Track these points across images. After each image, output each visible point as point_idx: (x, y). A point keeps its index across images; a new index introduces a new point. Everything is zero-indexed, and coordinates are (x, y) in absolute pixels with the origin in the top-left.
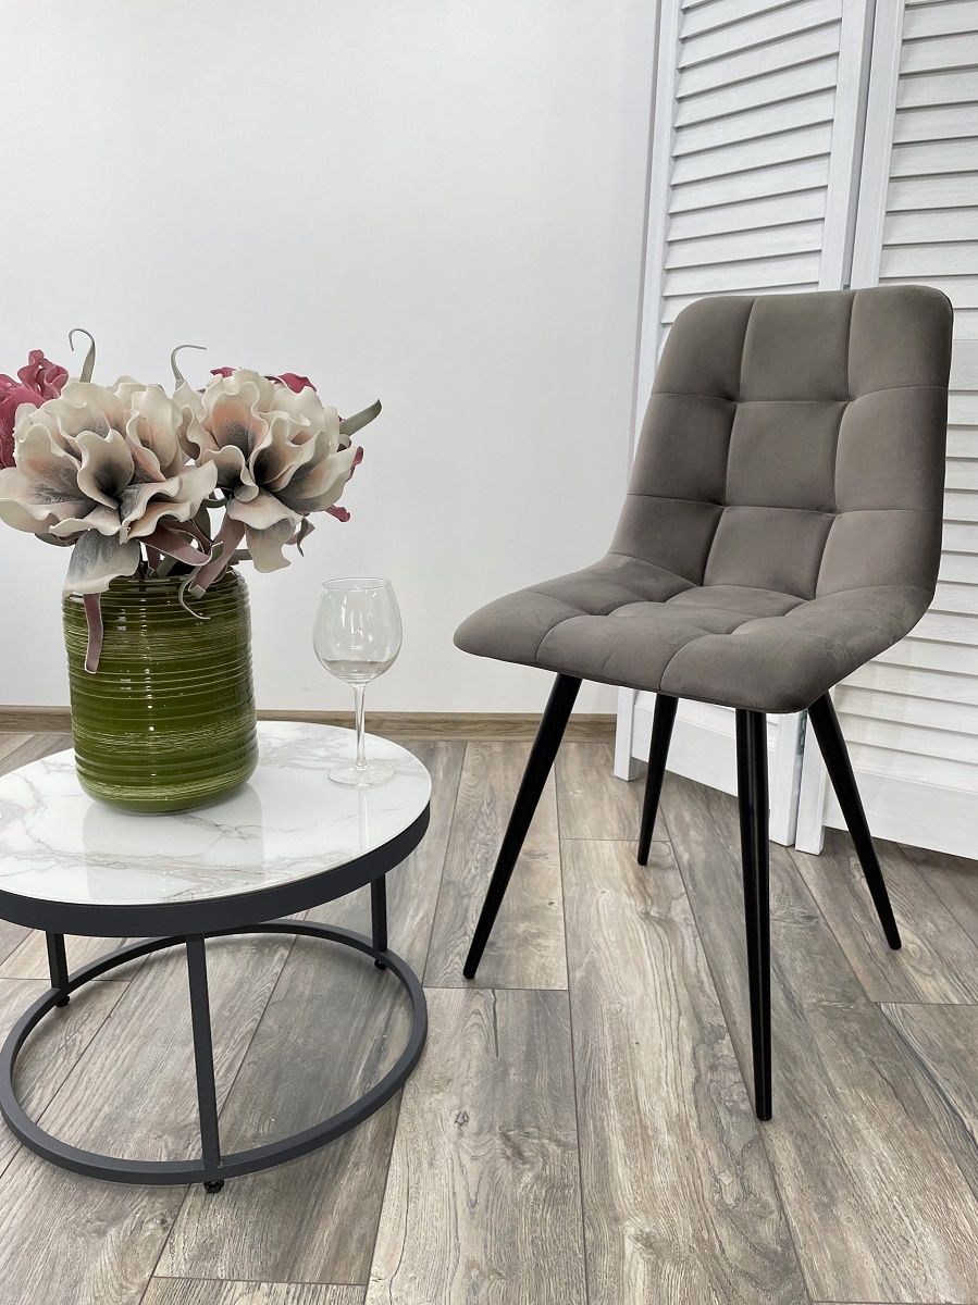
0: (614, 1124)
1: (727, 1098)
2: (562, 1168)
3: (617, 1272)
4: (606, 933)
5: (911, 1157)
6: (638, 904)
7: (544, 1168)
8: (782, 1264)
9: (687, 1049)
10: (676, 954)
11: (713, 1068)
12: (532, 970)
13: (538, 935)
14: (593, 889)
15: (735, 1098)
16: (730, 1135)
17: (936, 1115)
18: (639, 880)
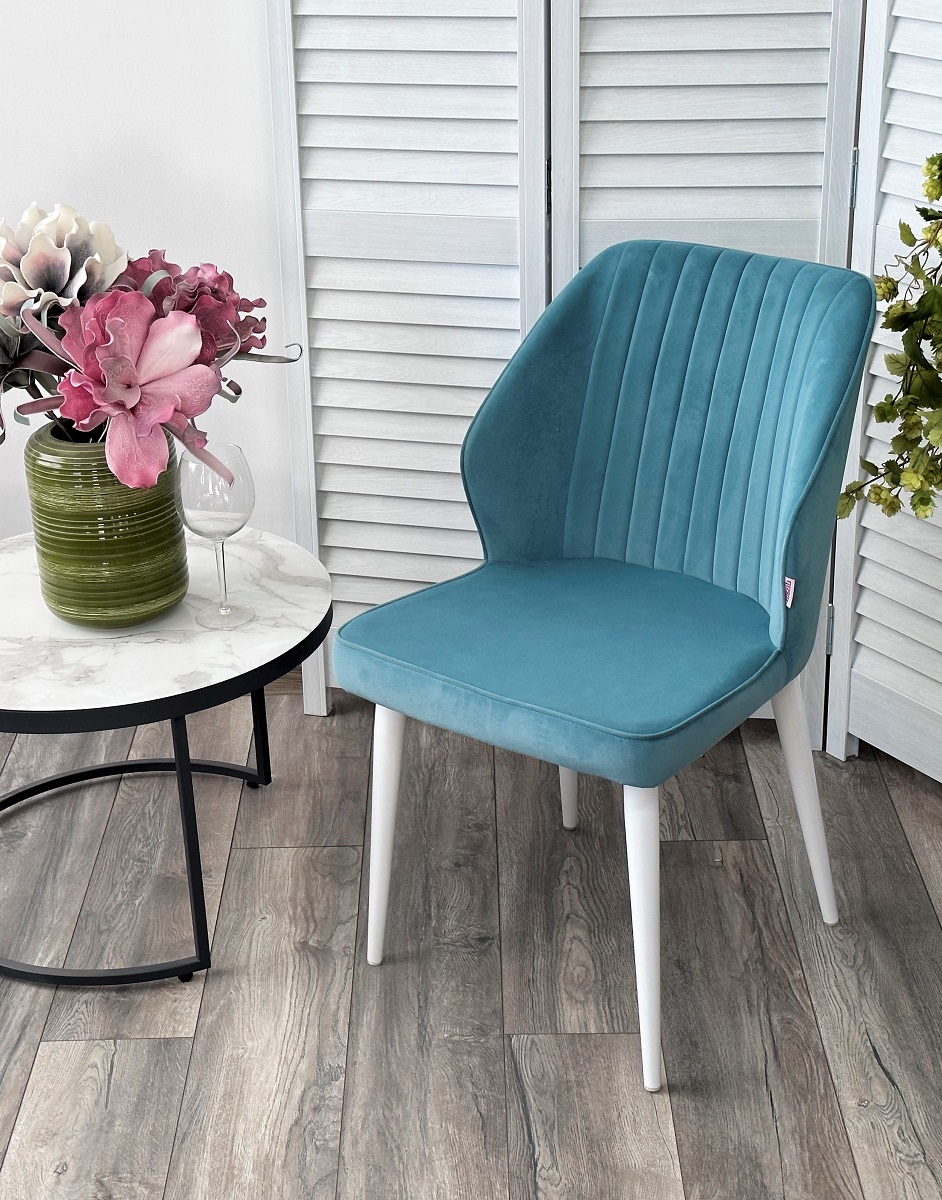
0: (204, 1167)
1: (320, 1138)
4: (252, 972)
6: (299, 931)
9: (298, 1093)
10: (322, 991)
11: (316, 1109)
12: (160, 1018)
14: (253, 915)
15: (327, 1137)
16: (310, 1170)
17: (512, 1144)
18: (310, 900)
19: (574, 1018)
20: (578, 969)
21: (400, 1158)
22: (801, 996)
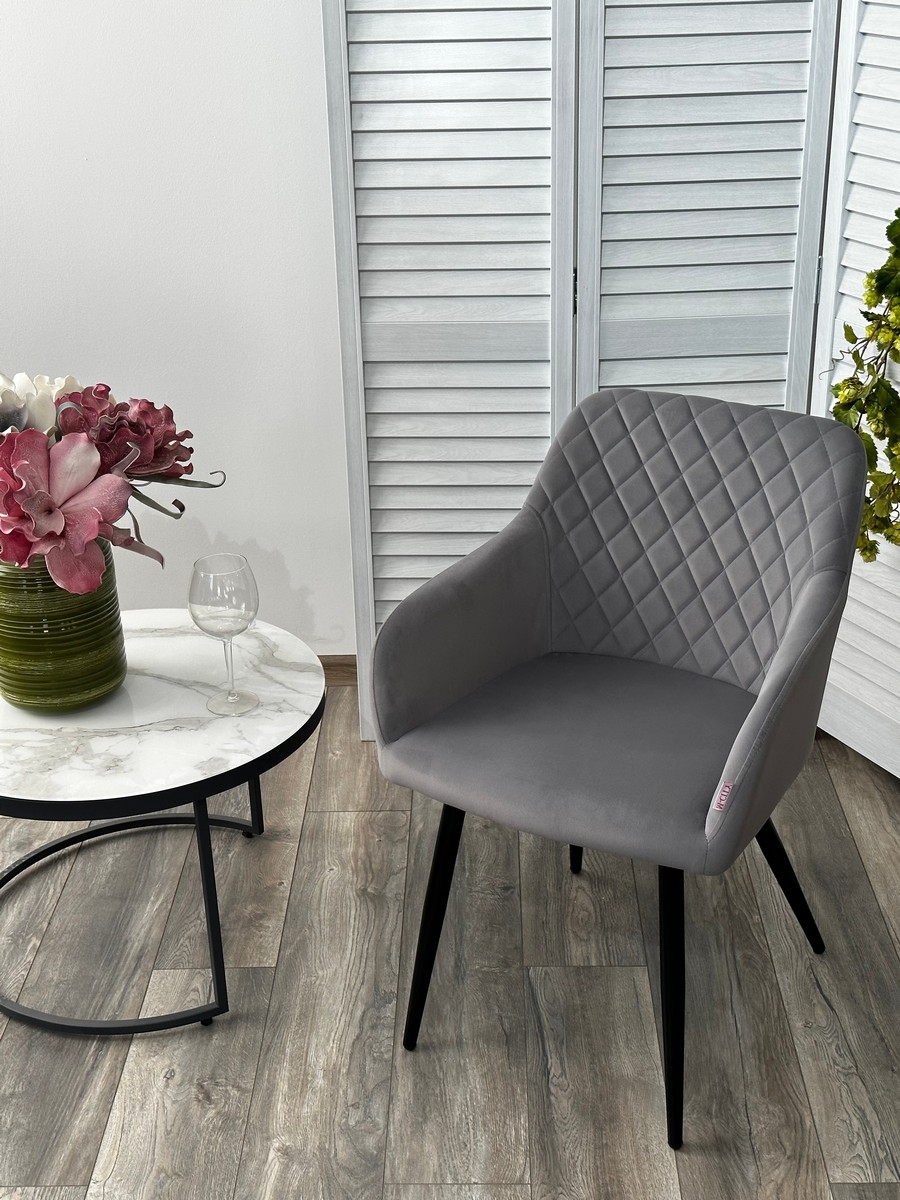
0: (285, 1073)
1: (376, 1050)
2: (238, 1106)
3: (259, 1172)
4: (322, 913)
5: (495, 1088)
6: (359, 881)
7: (224, 1106)
8: (373, 1164)
9: (359, 1013)
10: (378, 929)
11: (373, 1027)
12: (250, 949)
13: (261, 917)
14: (323, 867)
15: (382, 1050)
16: (369, 1077)
17: (530, 1057)
18: (368, 855)
19: (579, 953)
20: (583, 914)
21: (441, 1068)
22: (759, 936)
